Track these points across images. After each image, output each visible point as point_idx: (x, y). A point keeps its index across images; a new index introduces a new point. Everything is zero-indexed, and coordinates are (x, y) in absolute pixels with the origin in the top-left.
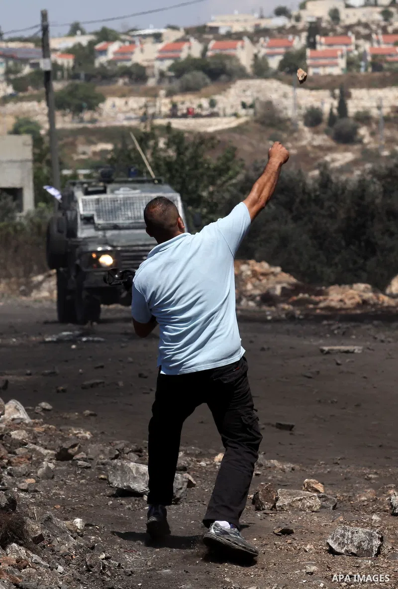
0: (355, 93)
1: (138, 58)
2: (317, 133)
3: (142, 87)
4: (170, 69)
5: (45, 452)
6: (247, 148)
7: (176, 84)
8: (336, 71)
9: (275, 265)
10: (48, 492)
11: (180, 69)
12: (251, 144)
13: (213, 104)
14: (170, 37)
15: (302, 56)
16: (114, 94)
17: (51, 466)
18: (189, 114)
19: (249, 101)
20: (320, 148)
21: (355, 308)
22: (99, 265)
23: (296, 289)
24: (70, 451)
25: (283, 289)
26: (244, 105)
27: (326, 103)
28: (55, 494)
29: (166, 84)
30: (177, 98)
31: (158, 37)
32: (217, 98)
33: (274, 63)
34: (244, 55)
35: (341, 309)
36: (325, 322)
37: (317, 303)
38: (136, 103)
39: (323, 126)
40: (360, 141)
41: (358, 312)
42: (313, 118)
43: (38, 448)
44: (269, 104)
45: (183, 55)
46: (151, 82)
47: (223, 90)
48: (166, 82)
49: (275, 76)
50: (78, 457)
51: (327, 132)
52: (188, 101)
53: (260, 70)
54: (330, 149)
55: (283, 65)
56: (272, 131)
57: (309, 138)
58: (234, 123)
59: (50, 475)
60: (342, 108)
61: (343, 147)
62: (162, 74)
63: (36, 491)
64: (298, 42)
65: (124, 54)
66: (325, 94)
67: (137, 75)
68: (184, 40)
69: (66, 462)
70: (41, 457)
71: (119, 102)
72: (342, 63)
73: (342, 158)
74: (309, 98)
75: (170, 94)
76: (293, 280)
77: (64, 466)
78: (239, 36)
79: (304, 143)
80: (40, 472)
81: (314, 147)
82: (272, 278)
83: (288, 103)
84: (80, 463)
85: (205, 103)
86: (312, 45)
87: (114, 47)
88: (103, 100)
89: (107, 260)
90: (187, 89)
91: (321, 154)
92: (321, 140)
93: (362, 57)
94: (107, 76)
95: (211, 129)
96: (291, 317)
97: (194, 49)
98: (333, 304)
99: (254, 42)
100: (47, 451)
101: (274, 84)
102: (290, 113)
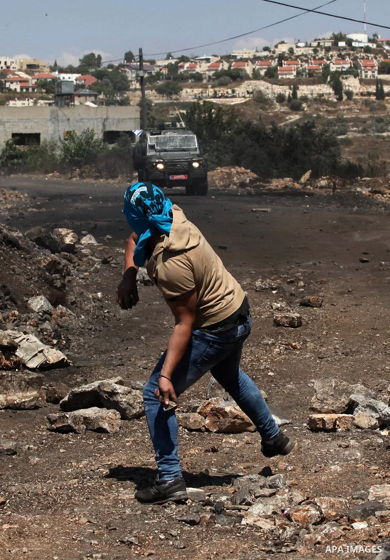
0: (301, 87)
1: (198, 69)
2: (283, 106)
3: (200, 84)
4: (214, 75)
5: (96, 260)
6: (249, 112)
7: (216, 82)
8: (292, 77)
9: (248, 169)
10: (94, 279)
11: (218, 75)
12: (251, 110)
13: (233, 92)
14: (214, 60)
15: (275, 69)
16: (187, 87)
17: (99, 267)
18: (222, 96)
19: (251, 90)
20: (284, 112)
21: (281, 190)
22: (157, 169)
23: (256, 180)
24: (108, 259)
25: (250, 180)
26: (248, 92)
27: (287, 91)
28: (96, 280)
29: (211, 82)
30: (216, 89)
31: (208, 60)
32: (236, 89)
33: (262, 73)
34: (249, 69)
35: (275, 190)
36: (264, 196)
37: (265, 187)
38: (197, 91)
39: (285, 102)
40: (303, 110)
41: (283, 191)
42: (281, 98)
43: (93, 258)
44: (260, 92)
45: (220, 69)
46: (205, 81)
47: (238, 85)
48: (212, 81)
49: (263, 79)
50: (112, 262)
51: (287, 105)
52: (222, 91)
53: (256, 76)
54: (288, 113)
55: (266, 73)
56: (261, 105)
57: (278, 108)
58: (244, 101)
59: (97, 271)
60: (295, 94)
61: (295, 112)
62: (210, 77)
63: (88, 279)
64: (274, 63)
65: (192, 68)
66: (286, 88)
67: (198, 78)
68: (220, 62)
69: (106, 265)
70: (95, 262)
71: (189, 90)
72: (295, 73)
73: (295, 117)
74: (278, 89)
75: (213, 87)
76: (255, 176)
77: (105, 267)
78: (246, 60)
79: (276, 110)
80: (92, 269)
81: (281, 112)
82: (246, 175)
83: (269, 91)
84: (112, 265)
85: (230, 91)
86: (280, 65)
87: (187, 65)
88: (182, 90)
89: (160, 166)
90: (222, 85)
91: (284, 115)
92: (284, 109)
93: (304, 70)
94: (183, 78)
95: (232, 104)
96: (249, 194)
97: (225, 66)
98: (272, 187)
99: (253, 63)
100: (97, 260)
101: (263, 82)
102: (270, 96)
